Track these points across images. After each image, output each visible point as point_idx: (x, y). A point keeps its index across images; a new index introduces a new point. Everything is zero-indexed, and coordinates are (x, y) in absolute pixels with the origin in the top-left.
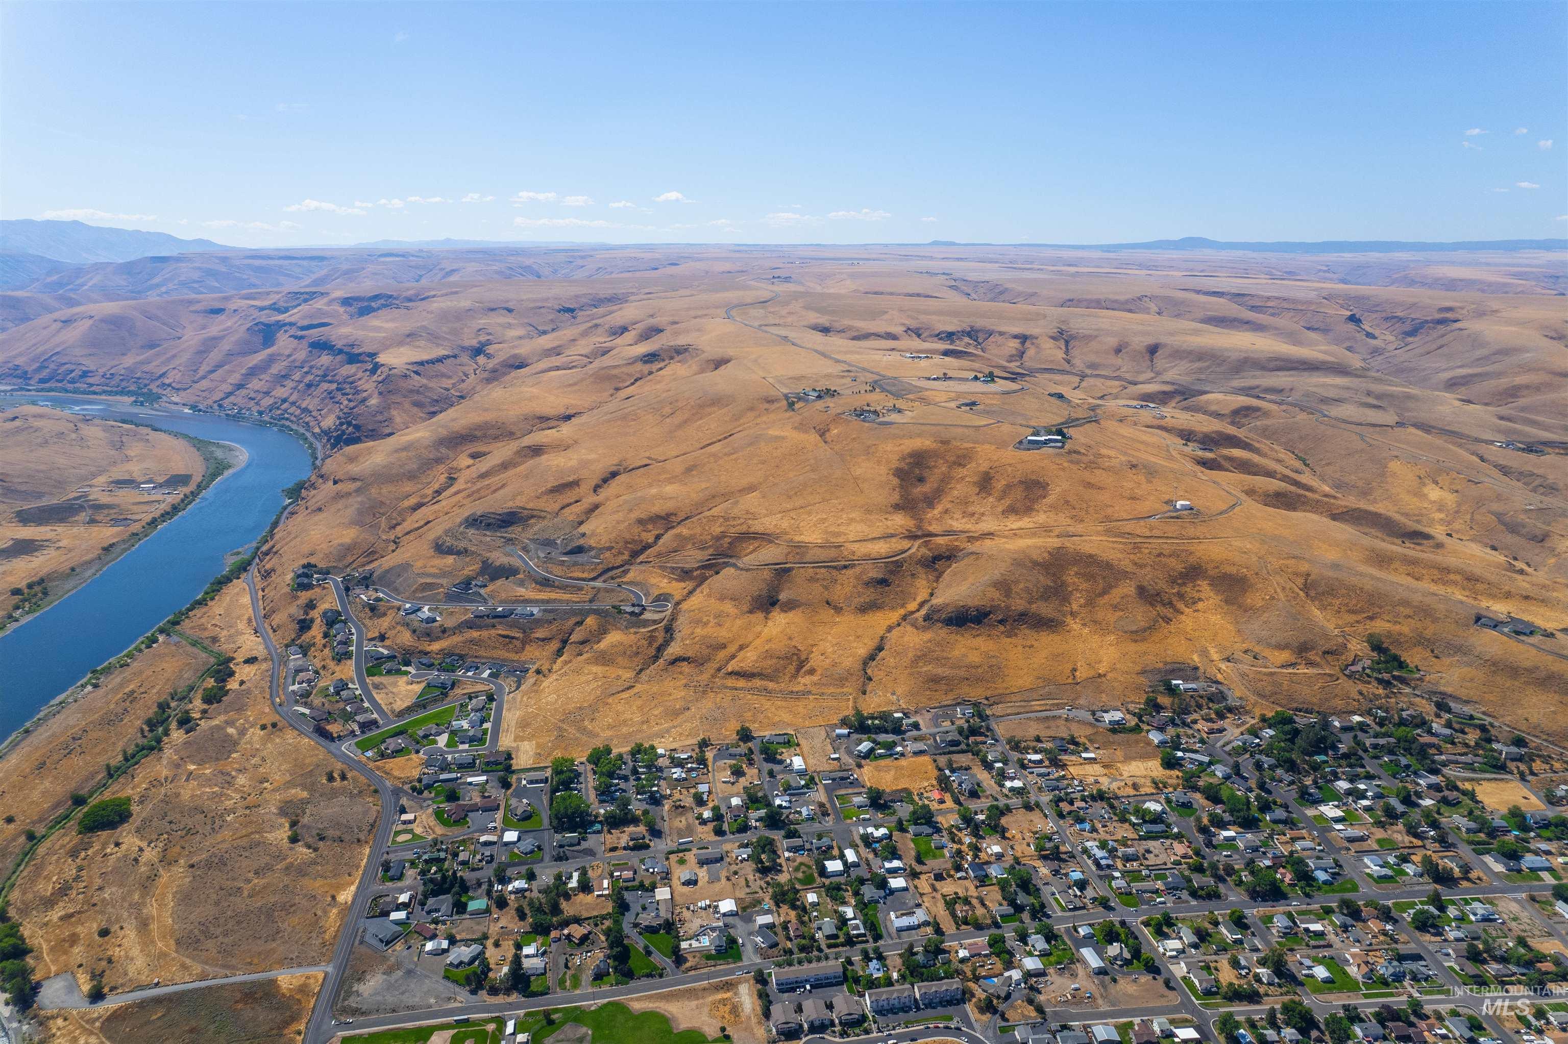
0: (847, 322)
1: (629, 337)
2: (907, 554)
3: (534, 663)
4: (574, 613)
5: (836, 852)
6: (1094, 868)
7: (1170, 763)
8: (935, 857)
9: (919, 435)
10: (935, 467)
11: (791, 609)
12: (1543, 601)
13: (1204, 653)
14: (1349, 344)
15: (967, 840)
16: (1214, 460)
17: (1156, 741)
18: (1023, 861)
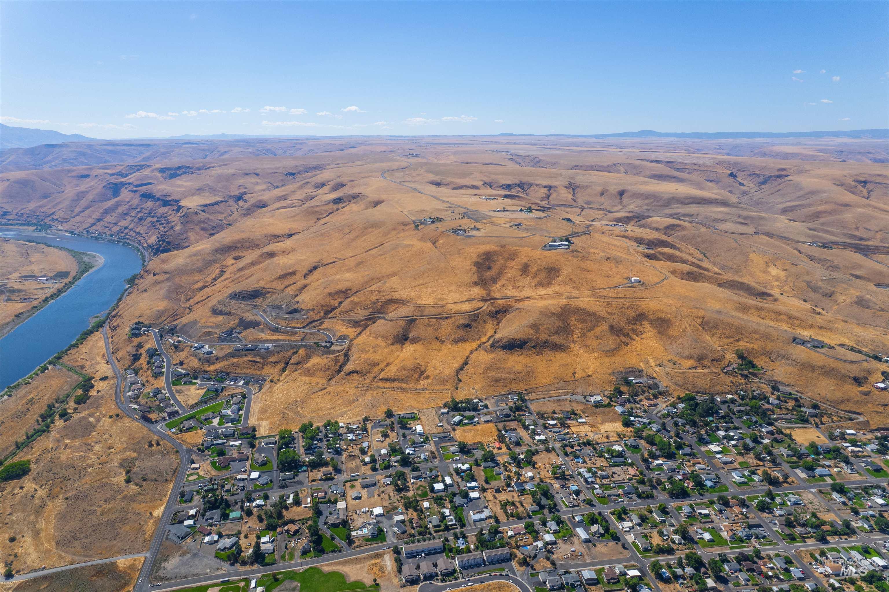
0: (449, 179)
1: (326, 189)
2: (481, 310)
3: (269, 376)
4: (292, 347)
5: (440, 478)
6: (584, 483)
7: (627, 424)
8: (495, 480)
9: (488, 243)
10: (497, 260)
11: (416, 342)
12: (829, 329)
13: (647, 362)
14: (730, 189)
15: (514, 470)
16: (654, 254)
17: (620, 412)
18: (545, 480)
